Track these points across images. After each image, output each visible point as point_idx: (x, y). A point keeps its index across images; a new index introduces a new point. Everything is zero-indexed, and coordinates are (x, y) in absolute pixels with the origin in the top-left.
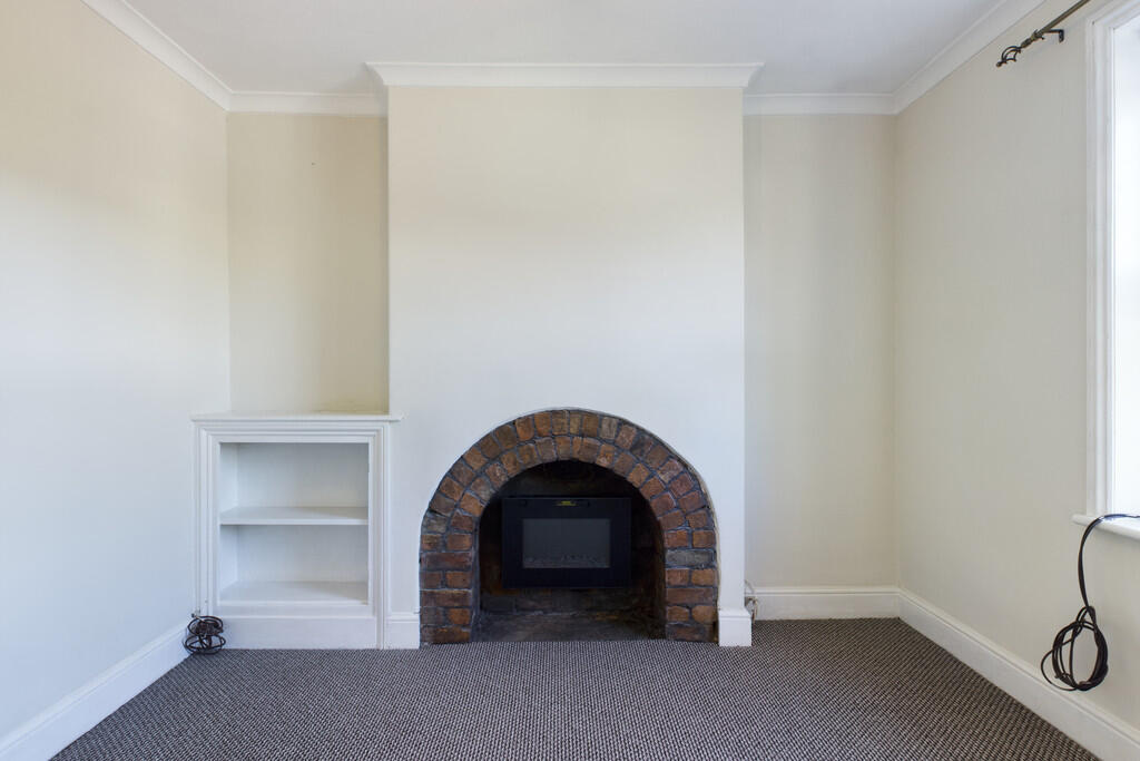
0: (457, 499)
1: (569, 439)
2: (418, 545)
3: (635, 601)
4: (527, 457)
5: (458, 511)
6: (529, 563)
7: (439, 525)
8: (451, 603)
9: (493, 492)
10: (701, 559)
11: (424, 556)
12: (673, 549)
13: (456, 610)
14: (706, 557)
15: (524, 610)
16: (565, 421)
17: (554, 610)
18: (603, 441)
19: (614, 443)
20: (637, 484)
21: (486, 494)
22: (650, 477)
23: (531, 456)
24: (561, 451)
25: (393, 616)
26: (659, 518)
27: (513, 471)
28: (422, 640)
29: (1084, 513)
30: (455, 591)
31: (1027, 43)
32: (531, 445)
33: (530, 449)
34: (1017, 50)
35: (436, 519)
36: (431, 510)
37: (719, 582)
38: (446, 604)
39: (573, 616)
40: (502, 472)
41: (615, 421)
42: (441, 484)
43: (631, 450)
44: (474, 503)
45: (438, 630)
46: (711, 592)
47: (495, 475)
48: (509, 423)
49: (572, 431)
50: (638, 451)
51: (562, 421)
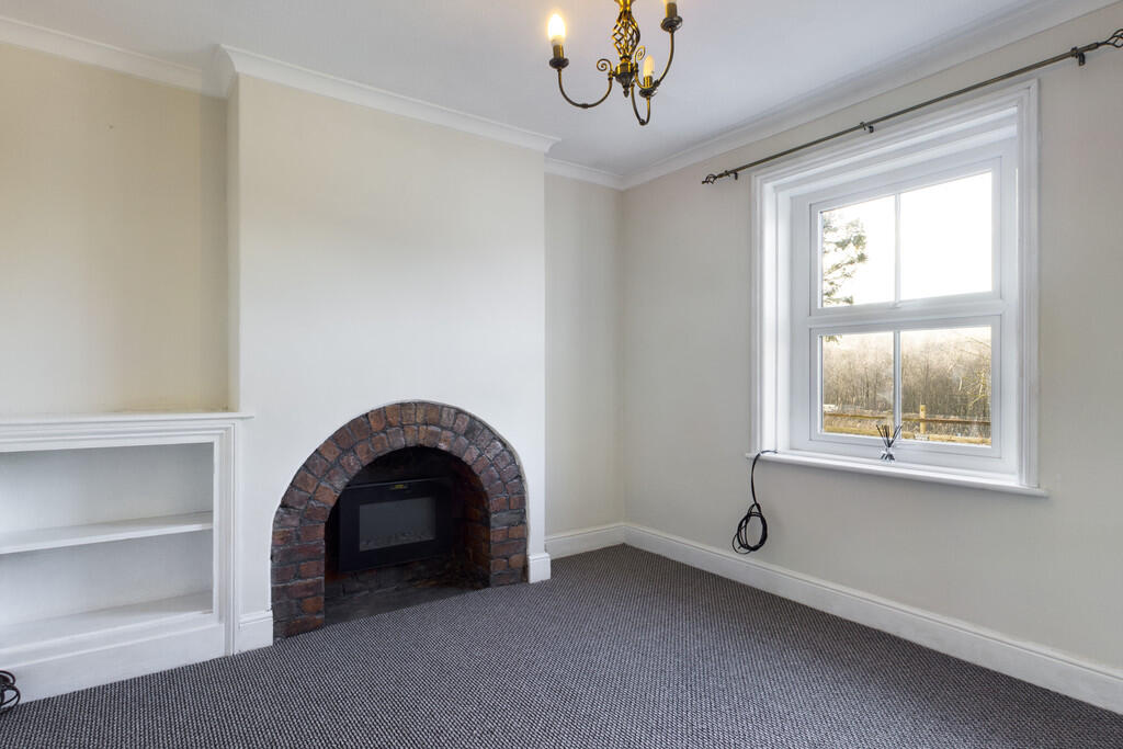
0: (311, 491)
1: (416, 428)
2: (270, 541)
3: (448, 566)
4: (379, 445)
5: (313, 502)
6: (363, 546)
7: (293, 519)
8: (304, 593)
9: (347, 480)
10: (515, 518)
11: (276, 551)
12: (496, 512)
13: (310, 599)
14: (518, 517)
15: (352, 593)
16: (412, 412)
17: (380, 587)
18: (443, 428)
19: (452, 429)
20: (470, 463)
21: (340, 483)
22: (480, 456)
23: (383, 444)
24: (409, 439)
25: (244, 618)
26: (487, 489)
27: (366, 460)
28: (275, 636)
29: (750, 452)
30: (310, 580)
31: (721, 176)
32: (382, 435)
33: (382, 439)
34: (715, 178)
35: (289, 513)
36: (283, 505)
37: (527, 534)
38: (299, 595)
39: (397, 590)
40: (355, 462)
41: (452, 411)
42: (295, 477)
43: (465, 435)
44: (329, 492)
45: (291, 620)
46: (522, 542)
47: (349, 464)
48: (363, 416)
49: (418, 420)
50: (470, 435)
51: (409, 412)
